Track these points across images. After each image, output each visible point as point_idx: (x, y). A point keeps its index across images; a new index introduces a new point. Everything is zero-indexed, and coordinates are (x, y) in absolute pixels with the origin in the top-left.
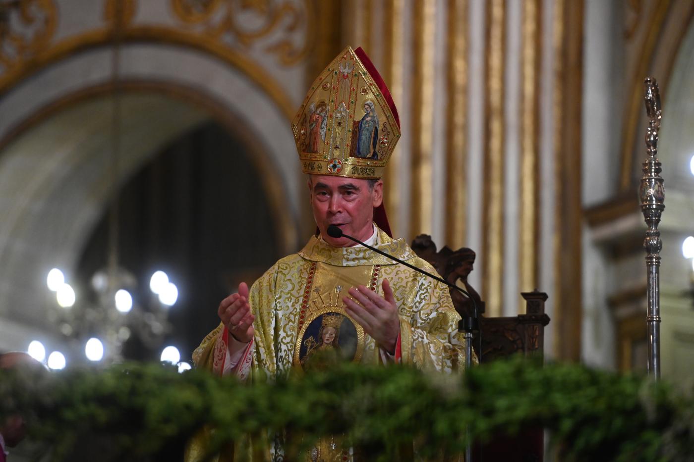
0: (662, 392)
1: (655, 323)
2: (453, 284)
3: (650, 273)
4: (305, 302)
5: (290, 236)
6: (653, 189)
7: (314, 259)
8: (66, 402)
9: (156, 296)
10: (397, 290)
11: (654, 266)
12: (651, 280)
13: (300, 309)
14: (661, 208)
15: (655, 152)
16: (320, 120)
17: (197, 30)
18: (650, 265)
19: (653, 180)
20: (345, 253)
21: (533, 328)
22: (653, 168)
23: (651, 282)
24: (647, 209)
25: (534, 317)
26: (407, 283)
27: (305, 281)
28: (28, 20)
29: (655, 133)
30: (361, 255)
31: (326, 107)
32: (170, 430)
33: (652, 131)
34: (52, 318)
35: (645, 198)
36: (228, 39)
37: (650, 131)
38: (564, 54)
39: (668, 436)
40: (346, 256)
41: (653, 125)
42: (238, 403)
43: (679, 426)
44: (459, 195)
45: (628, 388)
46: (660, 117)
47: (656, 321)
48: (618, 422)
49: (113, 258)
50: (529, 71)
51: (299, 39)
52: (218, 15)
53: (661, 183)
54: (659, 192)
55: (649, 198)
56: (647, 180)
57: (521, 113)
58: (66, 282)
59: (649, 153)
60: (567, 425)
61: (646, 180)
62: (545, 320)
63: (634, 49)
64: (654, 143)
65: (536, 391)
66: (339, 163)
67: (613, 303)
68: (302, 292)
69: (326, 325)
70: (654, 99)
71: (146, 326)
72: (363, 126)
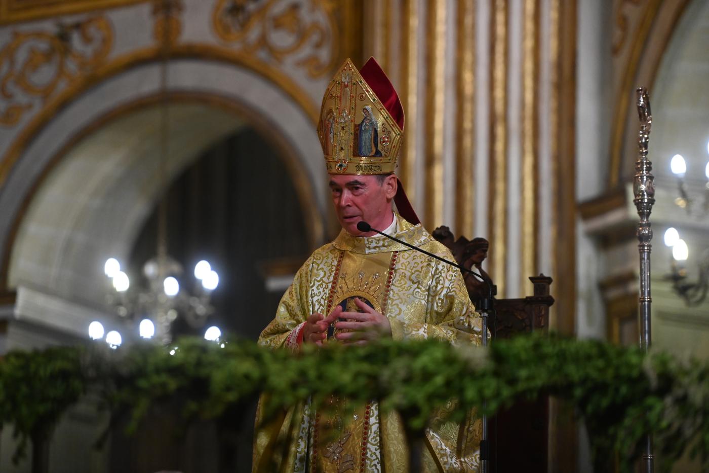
0: (664, 363)
1: (646, 303)
2: (469, 270)
3: (642, 259)
4: (333, 287)
5: (318, 230)
6: (645, 185)
7: (344, 248)
8: (141, 372)
9: (200, 282)
10: (413, 274)
11: (646, 253)
12: (643, 265)
13: (329, 294)
14: (652, 201)
15: (646, 153)
16: (329, 126)
17: (235, 47)
18: (642, 252)
19: (645, 177)
20: (366, 242)
21: (540, 308)
22: (645, 166)
23: (643, 267)
24: (639, 202)
25: (540, 299)
26: (422, 267)
27: (334, 268)
28: (87, 40)
29: (646, 136)
30: (381, 243)
31: (333, 113)
32: (232, 397)
33: (643, 134)
34: (110, 301)
35: (638, 193)
36: (262, 55)
37: (642, 134)
38: (559, 66)
39: (669, 400)
40: (367, 245)
41: (644, 129)
42: (291, 374)
43: (678, 392)
44: (468, 192)
45: (634, 359)
46: (650, 122)
47: (648, 301)
48: (624, 390)
49: (162, 249)
50: (529, 82)
51: (325, 55)
52: (254, 34)
53: (652, 180)
54: (650, 188)
55: (641, 194)
56: (640, 177)
57: (522, 119)
58: (121, 270)
59: (642, 153)
60: (578, 392)
61: (638, 177)
62: (550, 301)
63: (621, 62)
64: (646, 145)
65: (551, 363)
66: (345, 162)
67: (603, 286)
68: (331, 279)
69: (350, 308)
70: (646, 106)
71: (191, 308)
72: (363, 129)
